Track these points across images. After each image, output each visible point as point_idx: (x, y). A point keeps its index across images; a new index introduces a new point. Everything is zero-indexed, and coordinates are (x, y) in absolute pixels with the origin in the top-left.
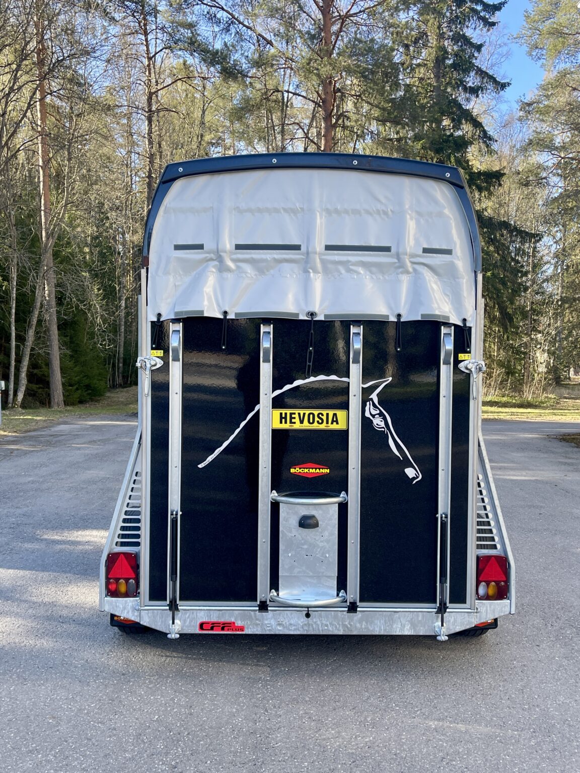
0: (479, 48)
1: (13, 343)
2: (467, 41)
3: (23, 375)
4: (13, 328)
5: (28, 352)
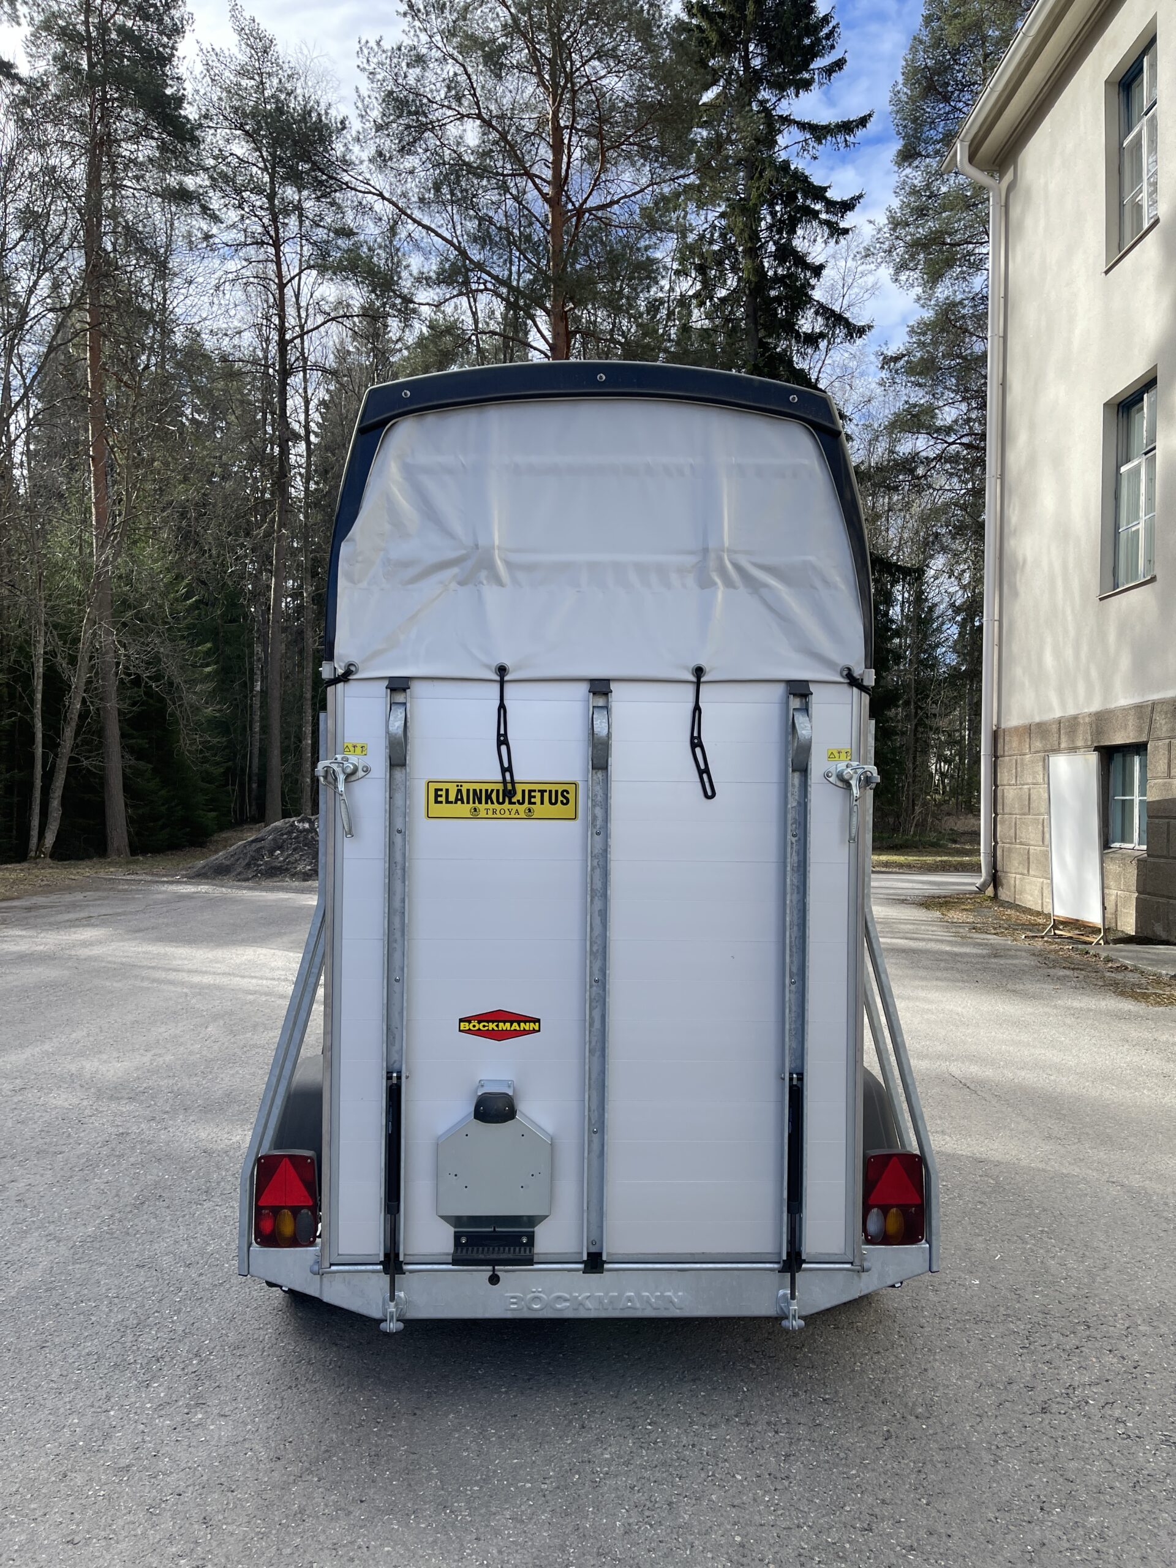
0: (817, 271)
1: (39, 751)
2: (800, 260)
4: (39, 725)
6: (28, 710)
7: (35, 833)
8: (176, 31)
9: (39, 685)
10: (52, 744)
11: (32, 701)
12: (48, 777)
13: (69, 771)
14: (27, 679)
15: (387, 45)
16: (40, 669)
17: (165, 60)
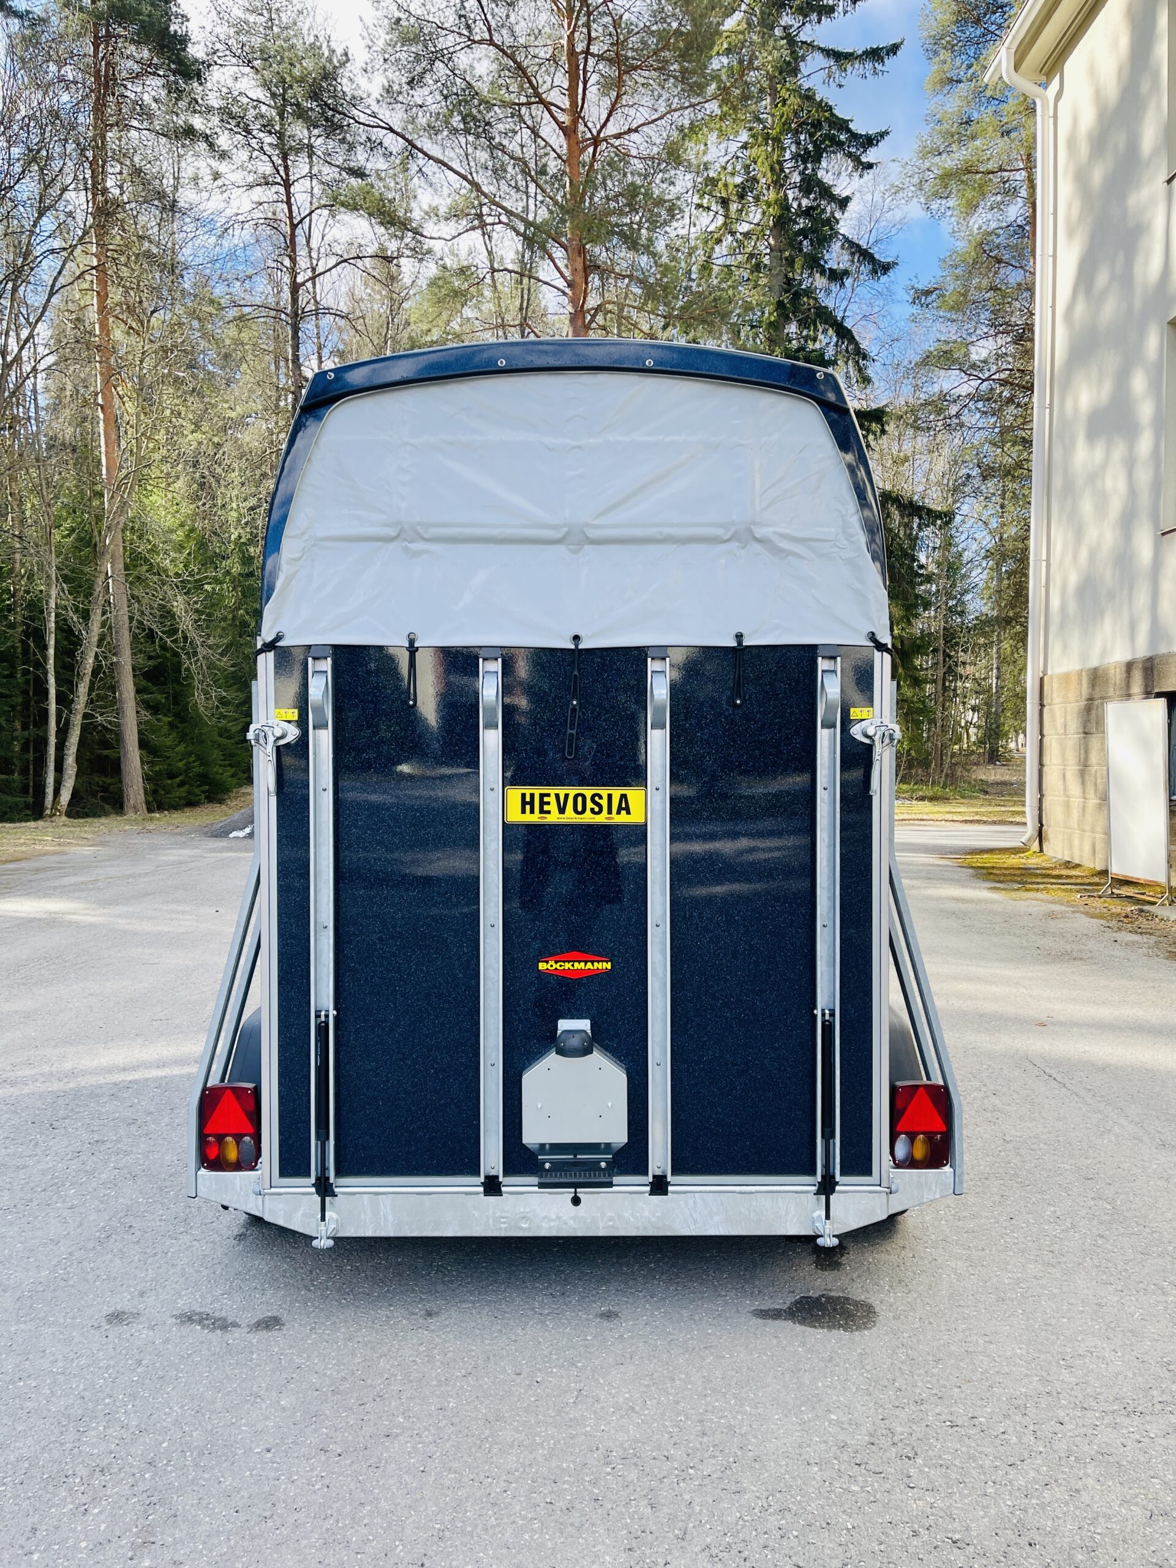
0: (843, 203)
1: (53, 707)
2: (826, 192)
3: (70, 761)
4: (52, 680)
5: (77, 720)
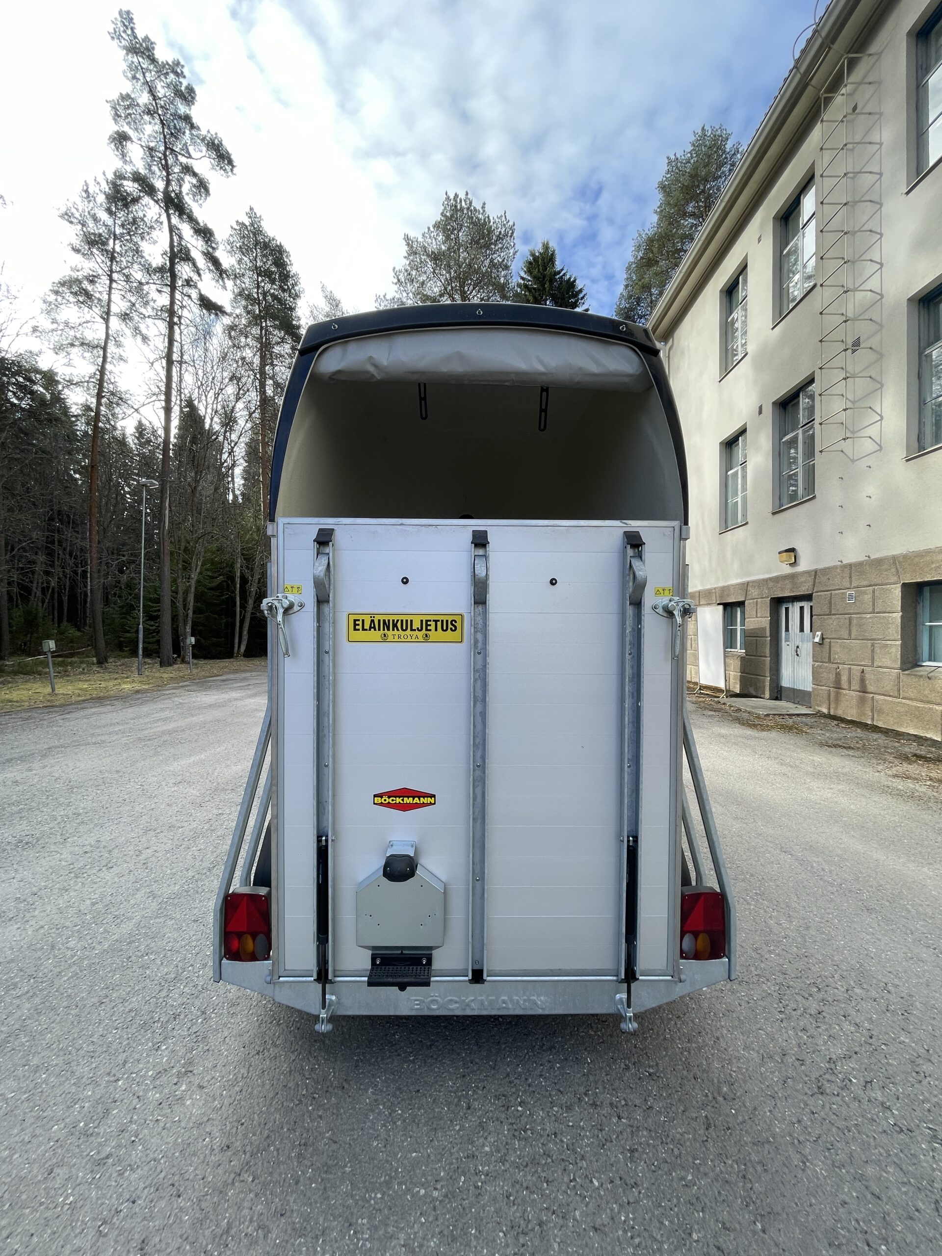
6: (234, 592)
7: (236, 646)
8: (297, 296)
9: (238, 581)
10: (243, 607)
11: (235, 588)
12: (242, 622)
13: (251, 619)
14: (232, 579)
15: (388, 297)
16: (238, 574)
17: (292, 309)
